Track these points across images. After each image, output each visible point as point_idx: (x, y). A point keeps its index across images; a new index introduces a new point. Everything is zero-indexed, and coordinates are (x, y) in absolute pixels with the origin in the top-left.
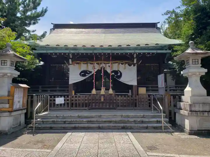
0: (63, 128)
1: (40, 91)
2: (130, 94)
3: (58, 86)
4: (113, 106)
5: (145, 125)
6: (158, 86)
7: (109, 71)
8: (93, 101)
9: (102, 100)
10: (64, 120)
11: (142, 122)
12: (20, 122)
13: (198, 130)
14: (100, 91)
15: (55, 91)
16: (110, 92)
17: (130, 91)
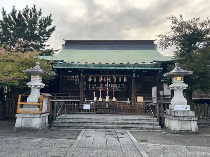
0: (78, 127)
1: (55, 98)
3: (70, 94)
4: (116, 112)
5: (140, 126)
6: (152, 96)
8: (100, 107)
9: (107, 106)
10: (79, 121)
11: (139, 124)
12: (45, 122)
13: (179, 130)
14: (105, 99)
15: (68, 98)
16: (113, 101)
17: (128, 99)
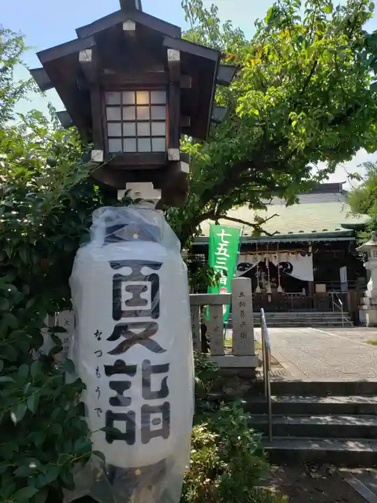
2: (304, 293)
4: (284, 308)
5: (325, 323)
6: (340, 282)
7: (276, 263)
9: (270, 300)
11: (322, 320)
14: (265, 289)
16: (278, 291)
17: (304, 290)
